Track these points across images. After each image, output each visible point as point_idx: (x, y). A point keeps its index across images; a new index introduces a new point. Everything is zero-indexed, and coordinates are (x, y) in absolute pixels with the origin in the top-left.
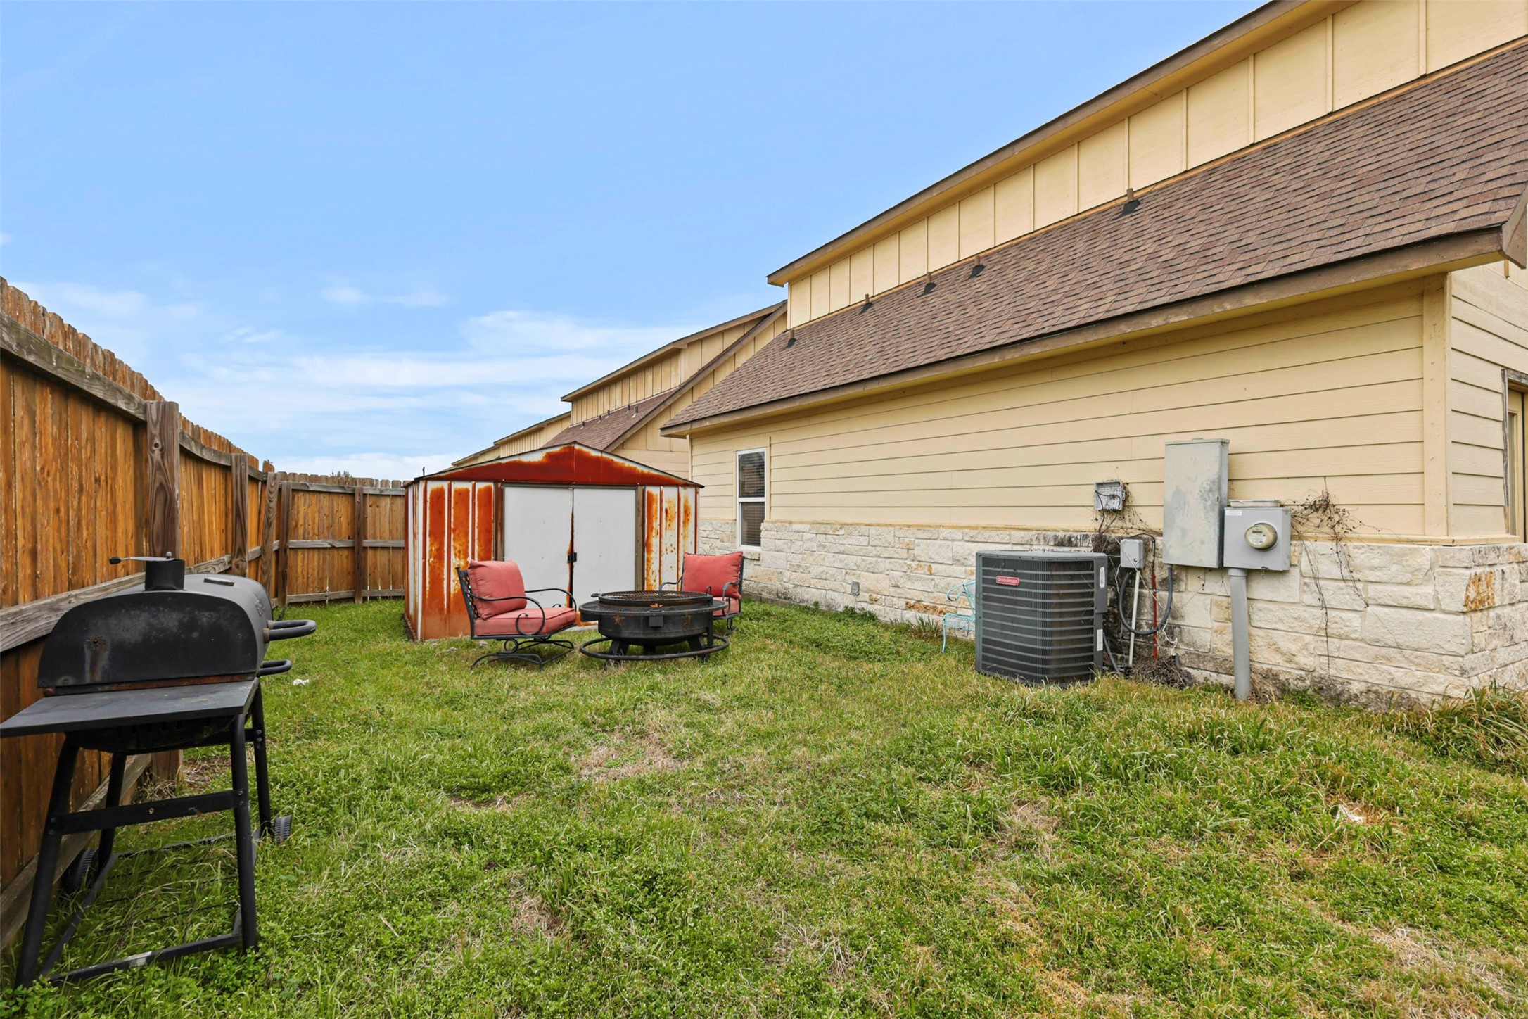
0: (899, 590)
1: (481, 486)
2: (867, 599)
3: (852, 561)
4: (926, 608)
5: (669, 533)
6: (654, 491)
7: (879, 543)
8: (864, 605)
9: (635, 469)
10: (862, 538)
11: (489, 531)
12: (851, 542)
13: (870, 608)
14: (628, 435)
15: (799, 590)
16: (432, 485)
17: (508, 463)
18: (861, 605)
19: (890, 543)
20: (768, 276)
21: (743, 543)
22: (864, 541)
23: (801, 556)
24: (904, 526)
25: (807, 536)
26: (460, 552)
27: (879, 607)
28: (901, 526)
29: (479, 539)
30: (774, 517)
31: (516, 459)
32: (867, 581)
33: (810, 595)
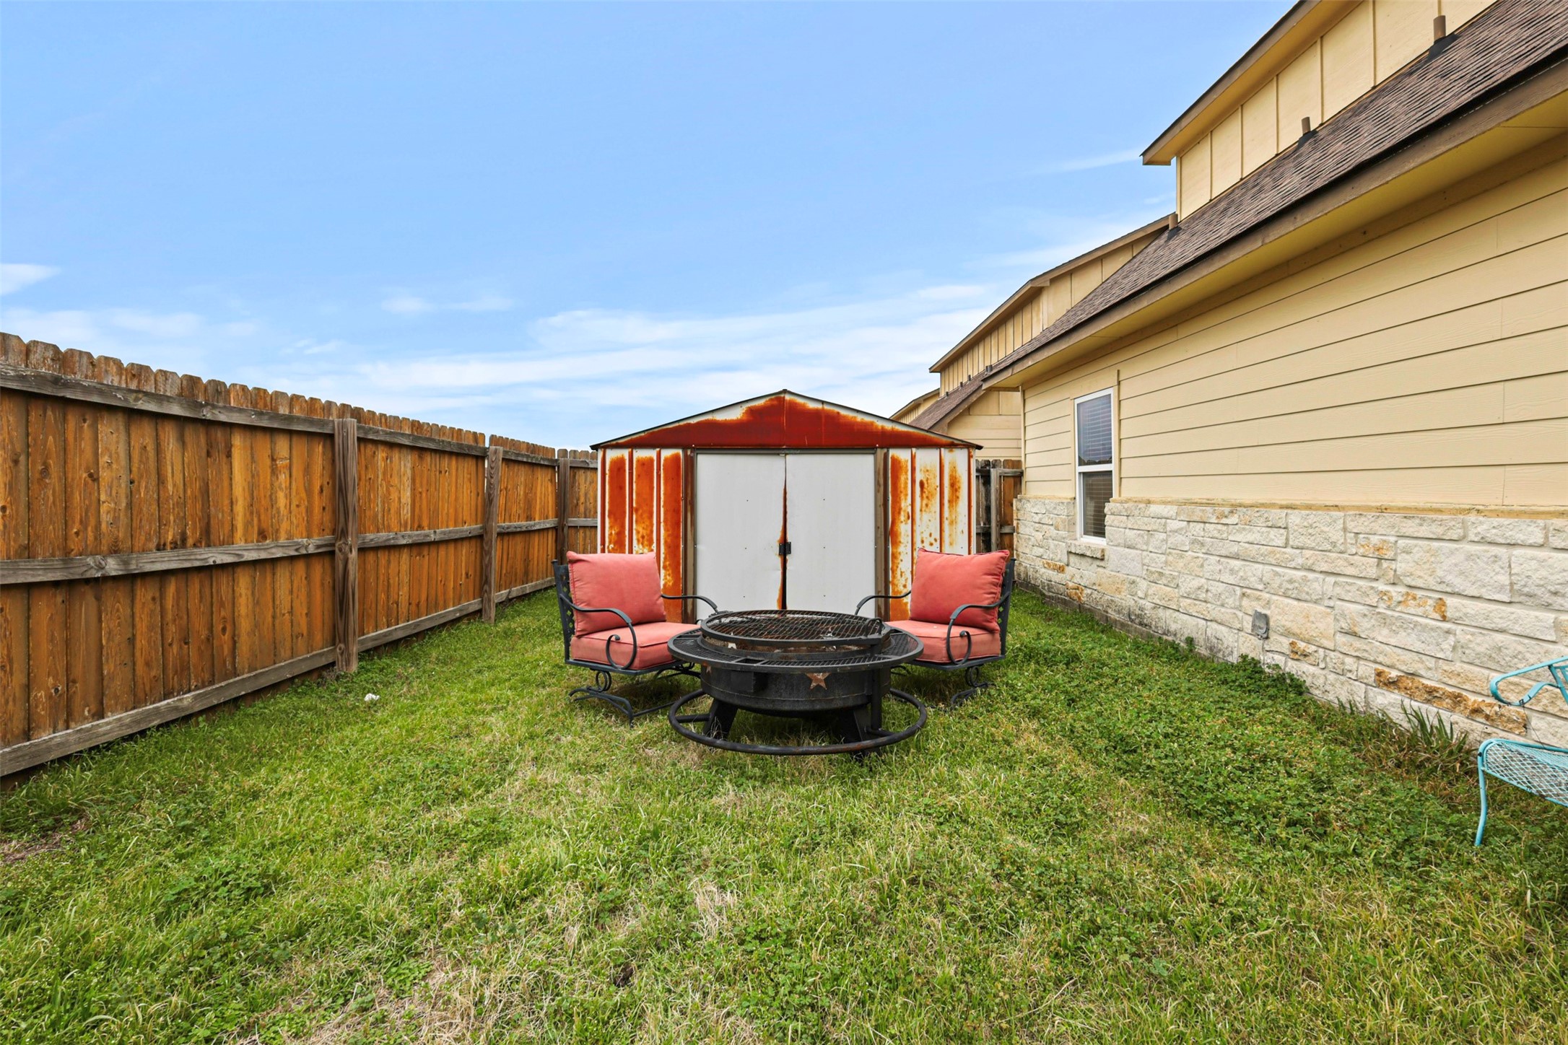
0: (1358, 643)
1: (667, 453)
2: (1286, 649)
3: (1254, 572)
4: (1431, 695)
5: (926, 516)
6: (903, 455)
7: (1309, 542)
8: (1279, 659)
9: (872, 424)
10: (1273, 532)
11: (677, 511)
12: (1251, 538)
13: (1292, 667)
14: (974, 398)
15: (1161, 612)
16: (612, 455)
17: (698, 423)
18: (1274, 657)
19: (1334, 544)
20: (1144, 154)
21: (1086, 533)
22: (1277, 538)
23: (1163, 558)
24: (1369, 508)
25: (1173, 525)
26: (643, 537)
27: (1312, 669)
28: (1361, 510)
29: (665, 521)
30: (1125, 495)
31: (709, 417)
32: (1284, 613)
33: (1180, 624)
